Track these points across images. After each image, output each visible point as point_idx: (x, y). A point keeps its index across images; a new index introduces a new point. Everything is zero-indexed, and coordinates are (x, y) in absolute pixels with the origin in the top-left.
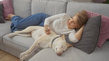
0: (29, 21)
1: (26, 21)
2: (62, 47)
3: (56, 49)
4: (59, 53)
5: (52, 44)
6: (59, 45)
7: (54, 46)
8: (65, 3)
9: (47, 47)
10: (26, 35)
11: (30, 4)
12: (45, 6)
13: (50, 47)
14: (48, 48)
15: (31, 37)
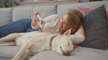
0: (11, 27)
1: (7, 27)
2: (69, 44)
3: (61, 47)
4: (68, 51)
5: (51, 45)
6: (63, 42)
7: (55, 46)
8: (54, 6)
9: (43, 49)
10: (8, 44)
11: (11, 14)
12: (31, 13)
13: (48, 49)
14: (45, 50)
15: (15, 45)
